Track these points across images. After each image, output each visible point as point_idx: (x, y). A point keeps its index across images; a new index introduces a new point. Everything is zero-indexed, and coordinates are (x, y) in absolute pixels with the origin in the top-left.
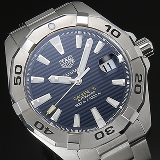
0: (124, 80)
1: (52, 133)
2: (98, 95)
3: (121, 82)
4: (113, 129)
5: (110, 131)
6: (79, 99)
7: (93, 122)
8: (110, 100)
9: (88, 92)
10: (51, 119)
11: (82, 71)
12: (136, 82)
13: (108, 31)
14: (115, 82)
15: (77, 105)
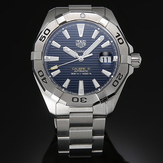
0: (110, 73)
1: (46, 83)
2: (89, 74)
3: (108, 73)
4: (86, 100)
5: (84, 100)
6: (76, 70)
7: (77, 89)
8: (94, 81)
9: (84, 69)
10: (51, 73)
11: (87, 53)
12: (117, 78)
13: (117, 37)
14: (104, 71)
15: (72, 74)
